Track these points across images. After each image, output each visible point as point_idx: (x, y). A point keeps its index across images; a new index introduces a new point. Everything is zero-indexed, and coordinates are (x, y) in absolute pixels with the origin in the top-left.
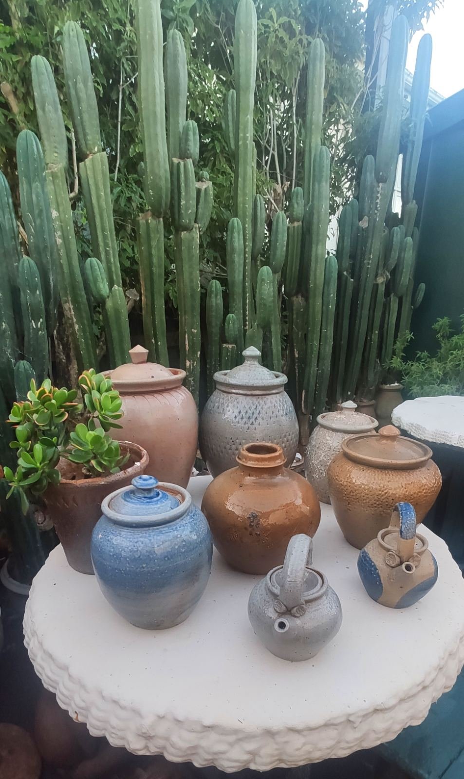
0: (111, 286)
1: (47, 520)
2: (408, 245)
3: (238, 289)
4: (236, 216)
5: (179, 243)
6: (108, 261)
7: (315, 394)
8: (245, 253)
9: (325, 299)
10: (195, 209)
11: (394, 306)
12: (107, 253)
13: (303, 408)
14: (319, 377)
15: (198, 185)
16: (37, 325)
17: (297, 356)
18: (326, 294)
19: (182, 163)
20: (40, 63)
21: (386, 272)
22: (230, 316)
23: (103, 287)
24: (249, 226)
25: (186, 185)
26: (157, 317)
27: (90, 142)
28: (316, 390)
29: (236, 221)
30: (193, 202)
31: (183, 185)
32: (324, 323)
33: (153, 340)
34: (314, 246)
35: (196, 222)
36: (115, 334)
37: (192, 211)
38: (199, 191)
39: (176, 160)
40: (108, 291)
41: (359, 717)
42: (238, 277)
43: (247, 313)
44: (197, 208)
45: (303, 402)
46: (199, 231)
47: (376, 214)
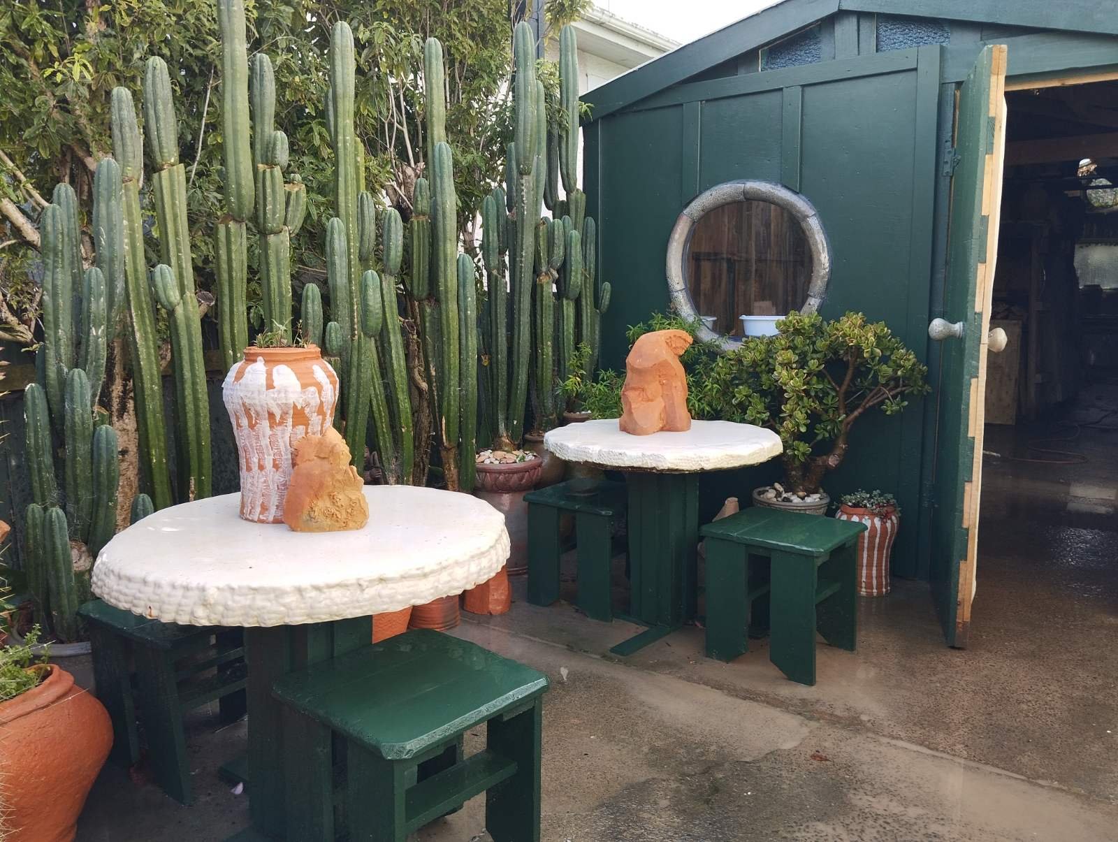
0: (182, 293)
1: (83, 558)
2: (574, 240)
3: (341, 295)
4: (337, 216)
5: (265, 247)
6: (180, 267)
7: (460, 422)
8: (349, 255)
9: (462, 303)
10: (283, 213)
11: (569, 310)
12: (179, 258)
13: (445, 440)
14: (463, 399)
15: (288, 187)
16: (97, 332)
17: (434, 373)
18: (462, 298)
19: (268, 170)
20: (122, 93)
21: (552, 270)
22: (332, 324)
23: (174, 295)
24: (353, 227)
25: (274, 191)
26: (236, 325)
27: (166, 155)
28: (460, 417)
29: (336, 222)
30: (281, 206)
31: (269, 191)
32: (463, 332)
33: (231, 352)
34: (441, 244)
35: (285, 224)
36: (184, 342)
37: (280, 214)
38: (289, 195)
39: (261, 167)
40: (178, 298)
41: (366, 581)
42: (341, 279)
43: (356, 320)
44: (286, 212)
45: (443, 432)
46: (290, 234)
47: (523, 207)
